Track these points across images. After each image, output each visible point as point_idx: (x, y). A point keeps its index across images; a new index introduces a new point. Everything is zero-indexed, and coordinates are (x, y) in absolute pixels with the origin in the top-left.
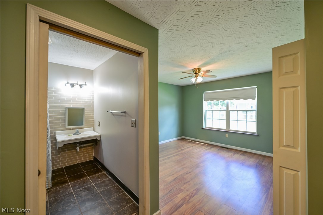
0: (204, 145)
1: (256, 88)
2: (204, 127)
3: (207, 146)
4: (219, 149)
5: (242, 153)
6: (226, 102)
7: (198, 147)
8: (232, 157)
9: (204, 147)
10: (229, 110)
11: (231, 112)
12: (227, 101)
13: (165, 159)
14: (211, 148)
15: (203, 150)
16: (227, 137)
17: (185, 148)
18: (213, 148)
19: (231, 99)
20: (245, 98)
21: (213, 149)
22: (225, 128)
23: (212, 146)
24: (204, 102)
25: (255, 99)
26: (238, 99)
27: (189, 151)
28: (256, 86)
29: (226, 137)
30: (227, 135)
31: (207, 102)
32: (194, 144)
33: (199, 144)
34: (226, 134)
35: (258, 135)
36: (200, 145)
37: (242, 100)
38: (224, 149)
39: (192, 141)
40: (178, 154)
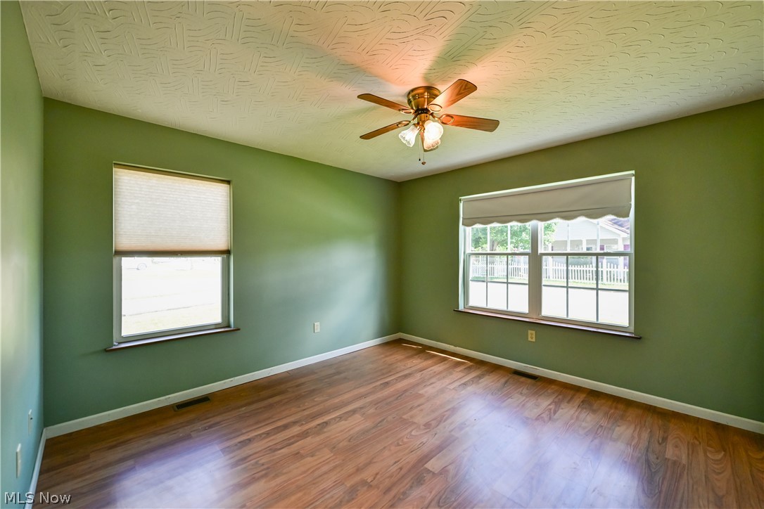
0: (458, 364)
1: (633, 178)
2: (461, 308)
3: (470, 368)
4: (506, 382)
5: (583, 396)
6: (530, 225)
7: (440, 373)
8: (550, 418)
9: (457, 373)
10: (541, 250)
11: (544, 257)
12: (534, 222)
13: (304, 435)
14: (479, 377)
15: (452, 387)
16: (534, 340)
17: (396, 379)
18: (487, 377)
19: (545, 216)
20: (594, 213)
21: (489, 381)
22: (526, 311)
23: (484, 368)
24: (461, 227)
25: (627, 215)
26: (568, 215)
27: (405, 391)
28: (633, 172)
29: (530, 339)
30: (531, 335)
31: (470, 228)
32: (429, 362)
33: (445, 359)
34: (530, 332)
35: (640, 338)
36: (447, 366)
37: (581, 219)
38: (523, 379)
39: (423, 350)
40: (361, 408)
